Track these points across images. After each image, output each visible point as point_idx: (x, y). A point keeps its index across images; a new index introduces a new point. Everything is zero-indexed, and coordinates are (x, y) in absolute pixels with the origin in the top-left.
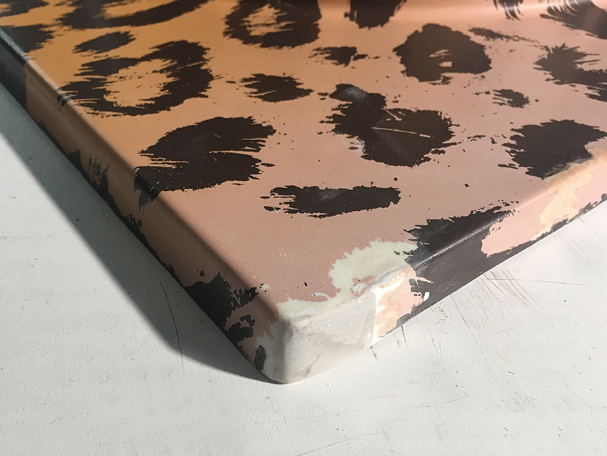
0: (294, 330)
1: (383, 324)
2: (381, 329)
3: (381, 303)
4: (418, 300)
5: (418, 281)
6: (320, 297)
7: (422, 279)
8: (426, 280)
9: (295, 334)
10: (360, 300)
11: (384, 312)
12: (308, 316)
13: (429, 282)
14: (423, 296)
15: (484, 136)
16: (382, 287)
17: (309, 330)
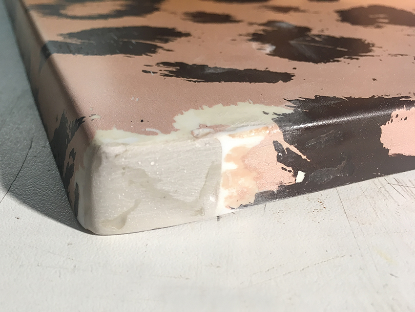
0: (103, 156)
1: (234, 191)
2: (230, 197)
3: (229, 158)
4: (287, 178)
5: (287, 149)
6: (150, 131)
7: (293, 149)
8: (300, 154)
9: (104, 163)
10: (198, 144)
11: (235, 174)
12: (125, 144)
13: (304, 157)
14: (295, 175)
15: (407, 55)
16: (233, 136)
17: (123, 161)
